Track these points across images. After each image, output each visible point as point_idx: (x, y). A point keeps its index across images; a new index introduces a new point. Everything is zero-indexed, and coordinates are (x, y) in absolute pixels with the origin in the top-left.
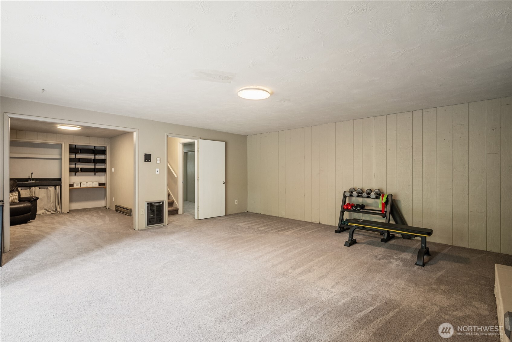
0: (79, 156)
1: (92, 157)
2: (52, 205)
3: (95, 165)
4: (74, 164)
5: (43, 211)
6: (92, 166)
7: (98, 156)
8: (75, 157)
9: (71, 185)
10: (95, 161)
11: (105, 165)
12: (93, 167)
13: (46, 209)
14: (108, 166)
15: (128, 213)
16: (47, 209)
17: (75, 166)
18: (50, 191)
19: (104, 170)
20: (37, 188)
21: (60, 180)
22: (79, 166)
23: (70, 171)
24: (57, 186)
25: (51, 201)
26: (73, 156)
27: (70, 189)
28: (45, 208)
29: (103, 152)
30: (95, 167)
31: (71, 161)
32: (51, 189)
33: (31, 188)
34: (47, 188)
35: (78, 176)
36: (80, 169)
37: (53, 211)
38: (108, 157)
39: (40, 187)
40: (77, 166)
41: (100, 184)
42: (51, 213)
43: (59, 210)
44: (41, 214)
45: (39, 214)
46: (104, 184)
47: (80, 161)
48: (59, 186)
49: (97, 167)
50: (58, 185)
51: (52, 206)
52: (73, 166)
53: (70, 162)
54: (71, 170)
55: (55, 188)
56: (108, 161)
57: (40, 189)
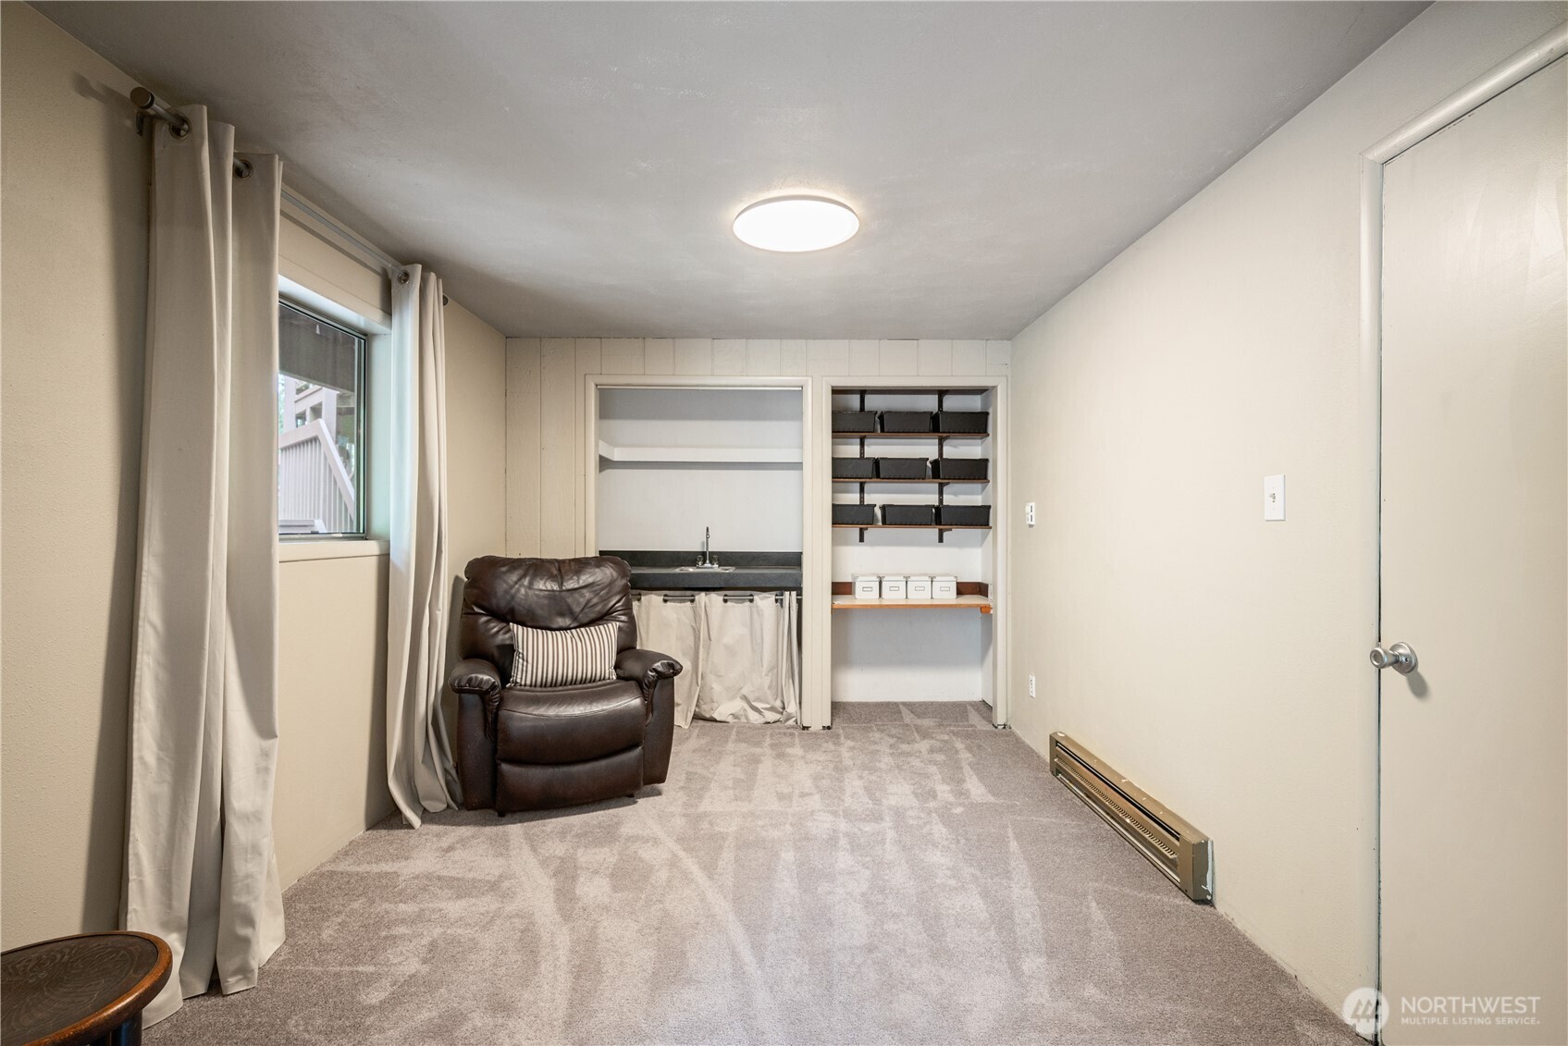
0: (879, 449)
1: (925, 449)
2: (767, 681)
3: (941, 493)
4: (857, 486)
5: (737, 705)
6: (924, 495)
7: (955, 446)
8: (862, 452)
9: (840, 589)
10: (942, 471)
11: (983, 489)
12: (932, 499)
13: (745, 698)
14: (999, 493)
15: (1171, 861)
16: (751, 697)
17: (862, 499)
18: (760, 614)
19: (978, 517)
20: (716, 598)
21: (794, 560)
22: (879, 496)
23: (835, 522)
24: (787, 593)
25: (765, 665)
26: (851, 450)
27: (834, 611)
28: (744, 691)
29: (977, 424)
30: (941, 501)
31: (841, 471)
32: (765, 602)
33: (697, 598)
34: (751, 601)
35: (873, 544)
36: (878, 512)
37: (772, 709)
38: (999, 448)
39: (727, 593)
40: (869, 499)
41: (963, 589)
42: (763, 720)
43: (792, 708)
44: (730, 719)
45: (723, 719)
46: (981, 589)
47: (879, 470)
48: (794, 593)
49: (950, 500)
50: (790, 589)
51: (766, 686)
52: (852, 498)
53: (834, 477)
54: (841, 516)
55: (779, 601)
56: (1001, 471)
57: (725, 601)
